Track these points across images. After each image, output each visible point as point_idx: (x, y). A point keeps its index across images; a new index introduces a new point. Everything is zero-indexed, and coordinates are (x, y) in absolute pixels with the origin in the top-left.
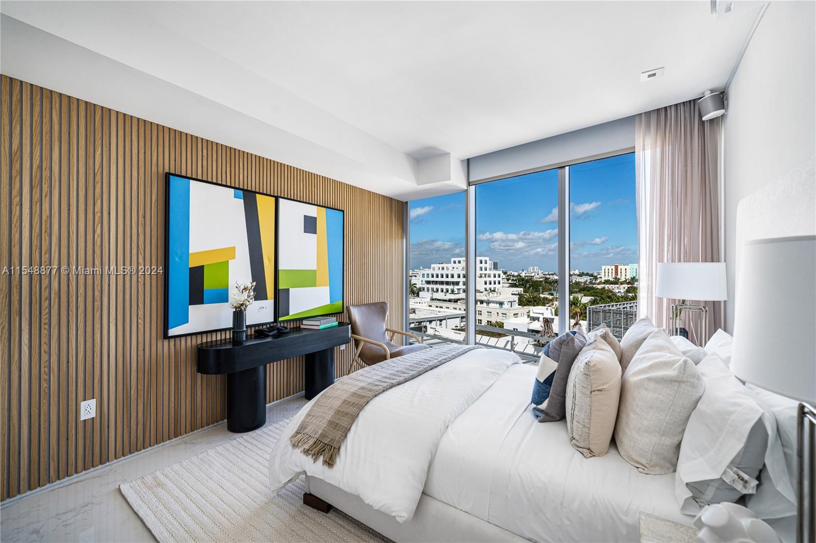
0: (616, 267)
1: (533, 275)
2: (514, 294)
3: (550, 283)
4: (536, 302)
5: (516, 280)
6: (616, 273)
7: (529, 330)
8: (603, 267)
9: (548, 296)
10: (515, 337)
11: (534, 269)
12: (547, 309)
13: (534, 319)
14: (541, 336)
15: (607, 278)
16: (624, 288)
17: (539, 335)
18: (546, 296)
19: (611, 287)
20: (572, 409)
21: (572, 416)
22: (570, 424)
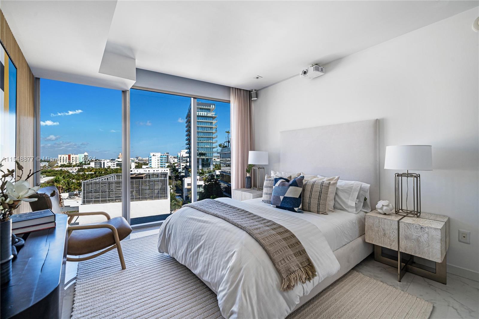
0: (69, 156)
6: (69, 159)
8: (59, 156)
15: (62, 163)
16: (76, 169)
19: (66, 169)
20: (318, 201)
21: (319, 204)
22: (317, 207)
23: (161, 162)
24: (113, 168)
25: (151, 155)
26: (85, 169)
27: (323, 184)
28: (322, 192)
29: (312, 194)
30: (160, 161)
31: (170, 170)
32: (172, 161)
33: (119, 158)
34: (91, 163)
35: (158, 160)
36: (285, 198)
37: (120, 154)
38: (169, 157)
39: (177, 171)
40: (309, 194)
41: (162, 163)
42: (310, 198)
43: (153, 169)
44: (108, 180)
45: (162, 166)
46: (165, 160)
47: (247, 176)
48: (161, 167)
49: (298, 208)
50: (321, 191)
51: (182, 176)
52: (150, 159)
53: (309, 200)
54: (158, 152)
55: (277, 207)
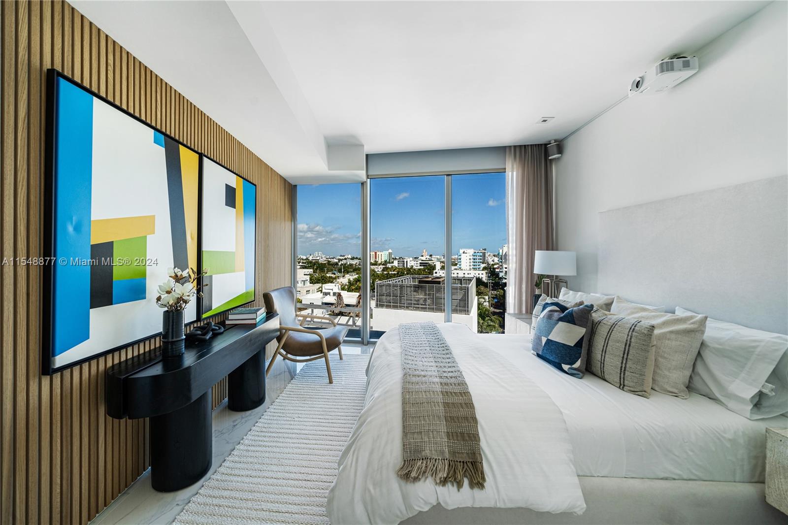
0: (376, 253)
1: (318, 258)
2: (306, 275)
3: (332, 265)
4: (325, 280)
5: (305, 263)
6: (376, 256)
7: (323, 303)
9: (332, 275)
10: (314, 310)
11: (318, 254)
12: (335, 285)
13: (326, 294)
14: (336, 307)
16: (381, 268)
17: (334, 306)
18: (331, 275)
19: (373, 267)
20: (622, 363)
21: (623, 369)
22: (619, 375)
23: (474, 262)
24: (416, 268)
25: (461, 253)
26: (388, 268)
27: (635, 327)
28: (632, 345)
29: (607, 343)
30: (472, 260)
31: (486, 273)
32: (490, 260)
33: (422, 256)
34: (394, 262)
35: (470, 259)
36: (549, 341)
37: (425, 250)
38: (487, 255)
39: (497, 275)
40: (603, 344)
41: (475, 264)
42: (604, 351)
43: (464, 272)
44: (402, 282)
45: (475, 267)
46: (480, 259)
47: (536, 293)
48: (474, 269)
49: (569, 366)
50: (628, 342)
51: (504, 283)
52: (459, 257)
53: (602, 355)
54: (470, 248)
55: (538, 355)
